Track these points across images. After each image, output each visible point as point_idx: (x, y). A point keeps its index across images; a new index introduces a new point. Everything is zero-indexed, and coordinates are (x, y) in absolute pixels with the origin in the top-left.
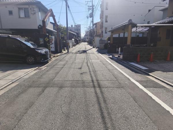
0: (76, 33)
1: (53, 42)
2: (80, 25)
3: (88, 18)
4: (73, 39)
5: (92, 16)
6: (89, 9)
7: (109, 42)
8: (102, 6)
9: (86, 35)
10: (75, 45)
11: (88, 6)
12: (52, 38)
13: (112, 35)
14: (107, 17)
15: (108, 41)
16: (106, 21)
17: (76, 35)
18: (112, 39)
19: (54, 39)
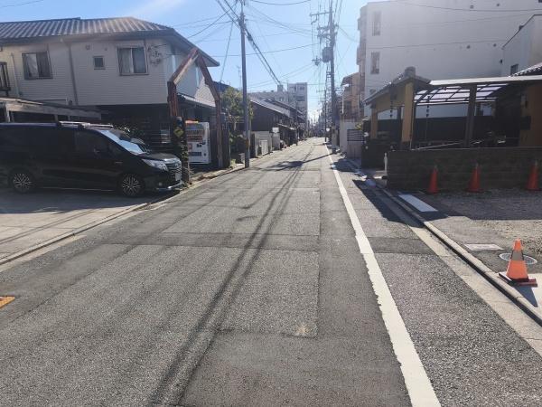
0: (291, 110)
1: (205, 138)
2: (306, 84)
3: (317, 64)
4: (276, 130)
5: (328, 56)
6: (321, 37)
7: (367, 134)
8: (362, 24)
9: (323, 116)
10: (282, 146)
11: (319, 29)
12: (202, 127)
13: (375, 115)
14: (376, 57)
15: (364, 131)
16: (375, 71)
17: (286, 117)
18: (374, 127)
19: (206, 131)
